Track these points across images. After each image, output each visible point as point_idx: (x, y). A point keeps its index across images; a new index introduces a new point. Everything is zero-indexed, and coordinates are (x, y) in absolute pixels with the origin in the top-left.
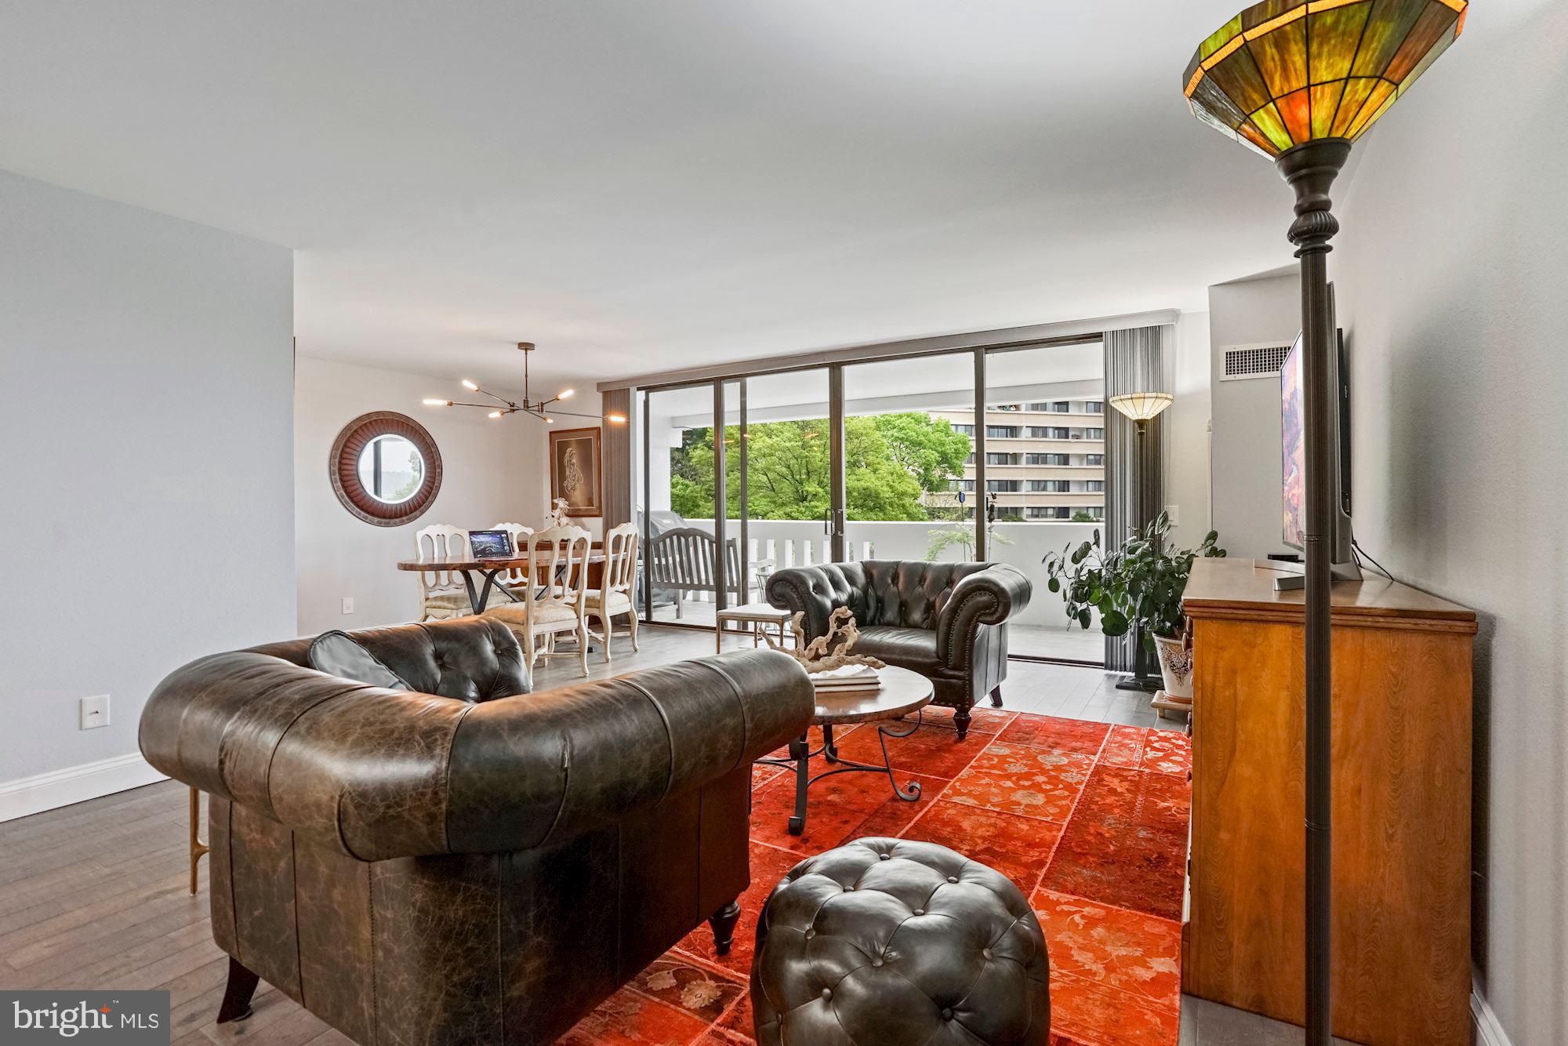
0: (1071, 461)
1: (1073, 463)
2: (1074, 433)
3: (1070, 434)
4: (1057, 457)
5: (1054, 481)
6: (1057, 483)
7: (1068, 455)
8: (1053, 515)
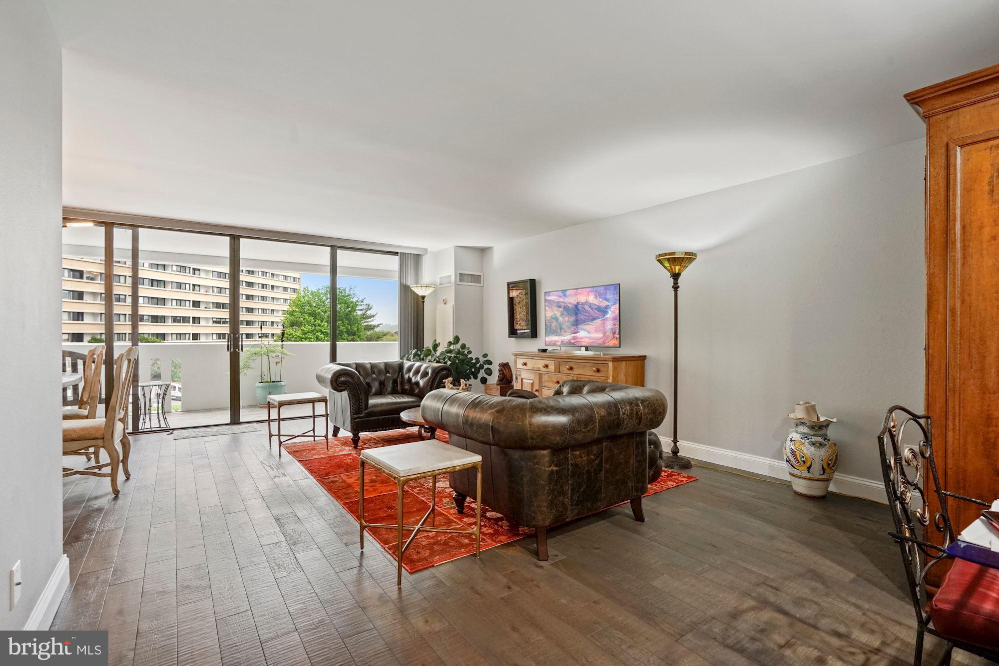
0: (85, 297)
1: (87, 298)
2: (88, 275)
3: (85, 276)
4: (72, 293)
5: (69, 312)
6: (72, 313)
7: (83, 292)
8: (68, 340)
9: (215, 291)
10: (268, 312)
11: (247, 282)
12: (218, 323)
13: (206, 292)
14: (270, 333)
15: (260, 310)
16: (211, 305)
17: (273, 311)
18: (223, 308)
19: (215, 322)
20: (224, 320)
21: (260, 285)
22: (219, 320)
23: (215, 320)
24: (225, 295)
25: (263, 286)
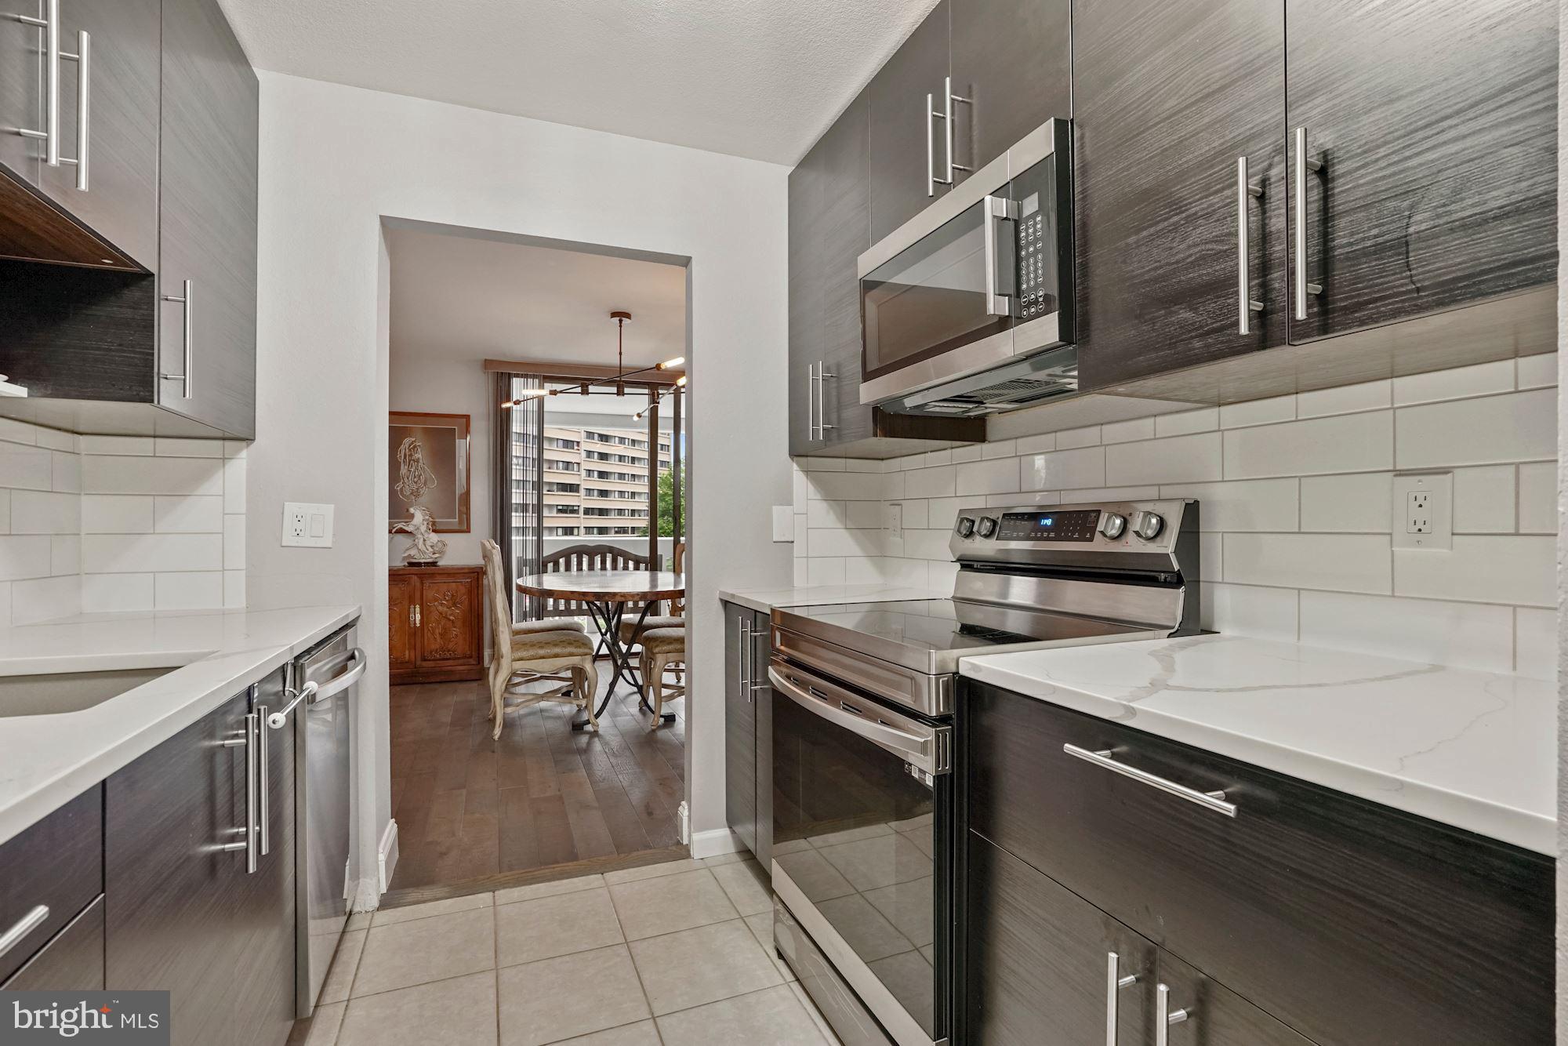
9: (561, 468)
10: (626, 496)
11: (599, 453)
12: (563, 513)
13: (549, 468)
14: (630, 526)
15: (617, 493)
16: (555, 487)
17: (633, 494)
18: (570, 491)
19: (560, 511)
20: (571, 508)
21: (617, 457)
22: (565, 508)
23: (560, 508)
24: (573, 472)
25: (621, 458)
